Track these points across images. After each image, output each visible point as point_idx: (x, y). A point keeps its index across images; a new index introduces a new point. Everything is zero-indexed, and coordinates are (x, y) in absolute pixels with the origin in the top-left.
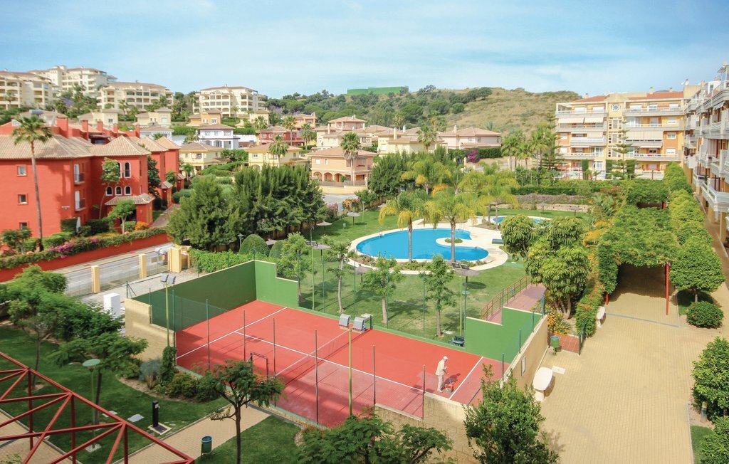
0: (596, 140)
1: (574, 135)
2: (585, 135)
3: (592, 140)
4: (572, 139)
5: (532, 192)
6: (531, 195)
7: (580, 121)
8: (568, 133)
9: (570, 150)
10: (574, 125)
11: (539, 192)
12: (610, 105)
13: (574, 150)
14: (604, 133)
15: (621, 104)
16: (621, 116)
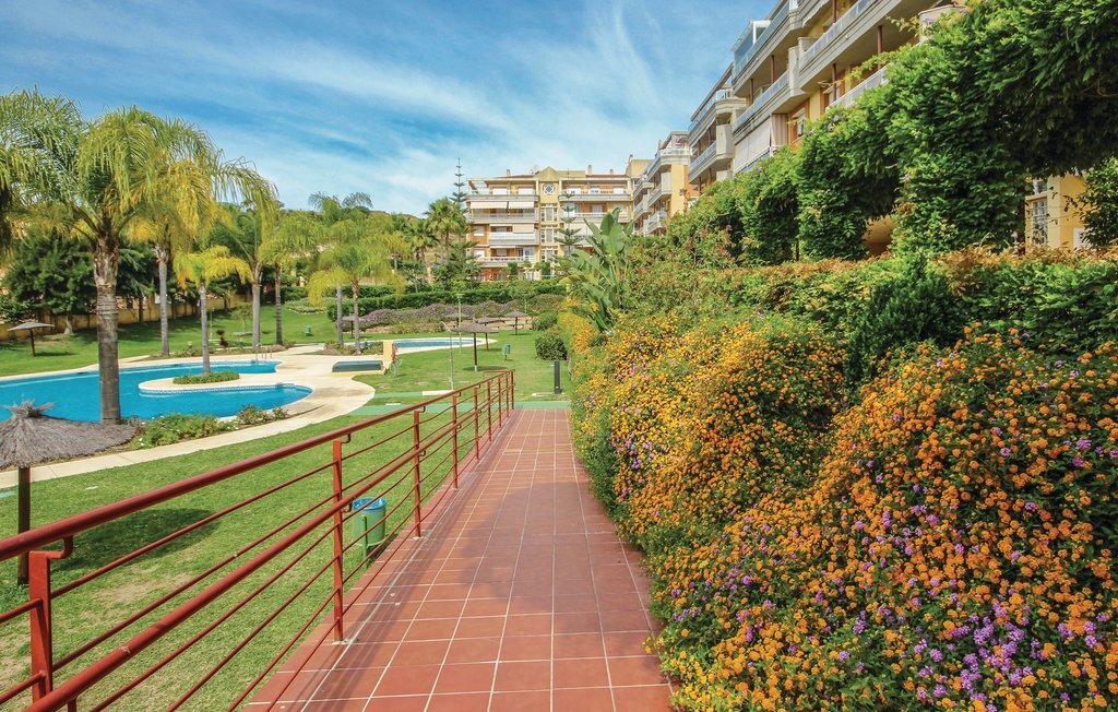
0: (525, 237)
1: (494, 229)
2: (509, 229)
3: (519, 237)
4: (491, 235)
5: (435, 301)
6: (434, 306)
7: (503, 206)
8: (485, 226)
9: (489, 253)
10: (494, 211)
11: (447, 302)
12: (542, 185)
13: (494, 252)
14: (536, 226)
15: (556, 185)
16: (556, 201)
